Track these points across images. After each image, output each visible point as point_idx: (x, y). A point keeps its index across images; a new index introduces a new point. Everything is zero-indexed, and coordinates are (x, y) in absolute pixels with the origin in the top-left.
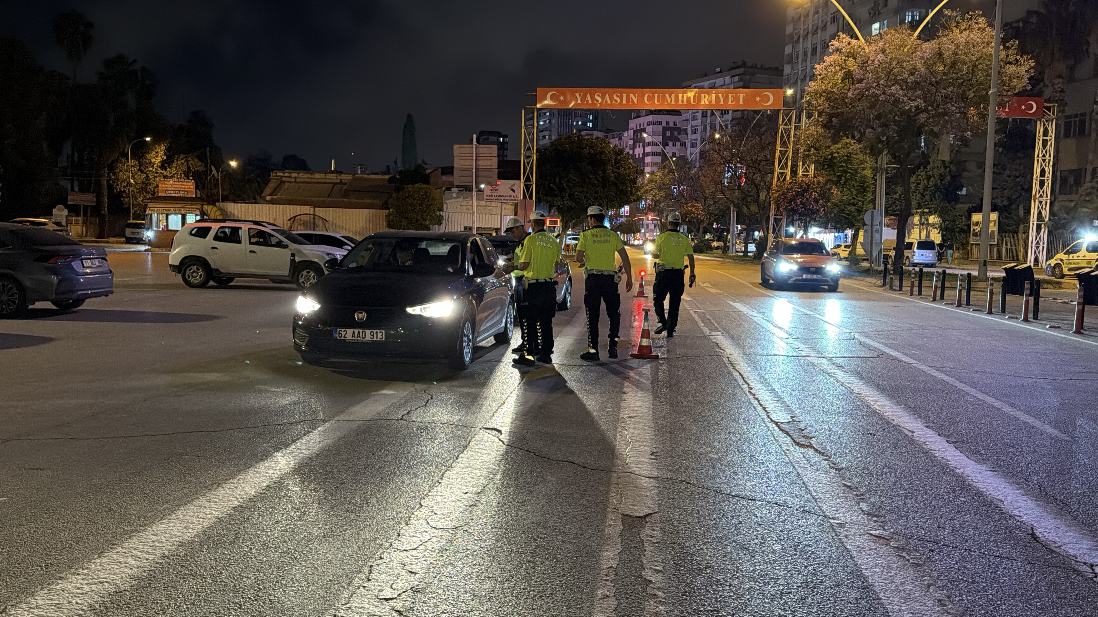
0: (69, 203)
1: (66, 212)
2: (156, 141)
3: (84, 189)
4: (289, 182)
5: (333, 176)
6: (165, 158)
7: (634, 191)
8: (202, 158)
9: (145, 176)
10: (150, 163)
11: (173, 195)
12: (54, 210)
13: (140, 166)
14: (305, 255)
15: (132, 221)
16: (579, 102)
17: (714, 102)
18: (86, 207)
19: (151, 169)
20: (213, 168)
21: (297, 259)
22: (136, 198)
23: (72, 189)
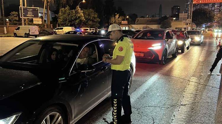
2: (117, 14)
4: (139, 20)
11: (124, 24)
16: (202, 2)
19: (116, 19)
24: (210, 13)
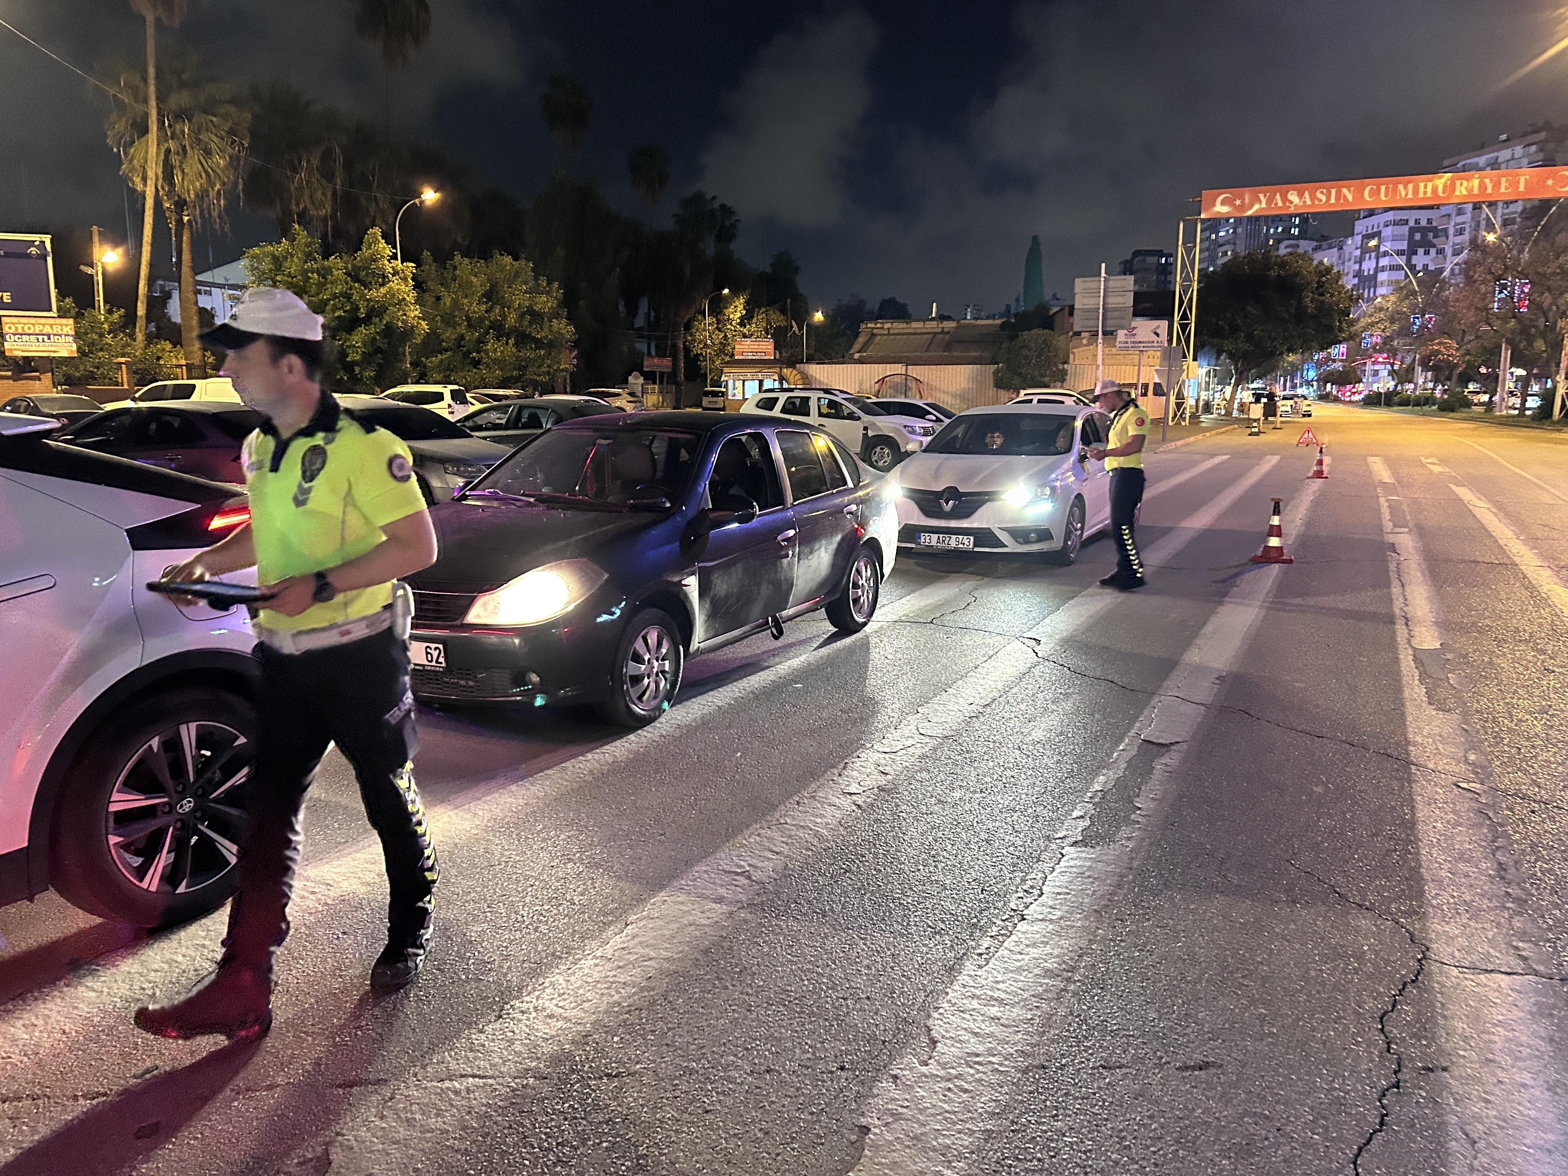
0: (645, 369)
1: (641, 380)
2: (735, 293)
3: (661, 354)
4: (880, 335)
5: (934, 324)
6: (744, 312)
7: (1344, 325)
8: (783, 311)
9: (723, 334)
10: (729, 319)
11: (750, 358)
12: (630, 378)
13: (718, 324)
14: (880, 429)
15: (709, 389)
16: (1264, 205)
17: (1476, 191)
18: (662, 374)
19: (729, 326)
20: (794, 323)
21: (870, 433)
22: (714, 362)
23: (649, 354)
24: (1321, 285)
